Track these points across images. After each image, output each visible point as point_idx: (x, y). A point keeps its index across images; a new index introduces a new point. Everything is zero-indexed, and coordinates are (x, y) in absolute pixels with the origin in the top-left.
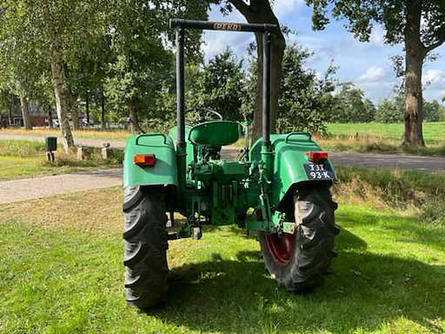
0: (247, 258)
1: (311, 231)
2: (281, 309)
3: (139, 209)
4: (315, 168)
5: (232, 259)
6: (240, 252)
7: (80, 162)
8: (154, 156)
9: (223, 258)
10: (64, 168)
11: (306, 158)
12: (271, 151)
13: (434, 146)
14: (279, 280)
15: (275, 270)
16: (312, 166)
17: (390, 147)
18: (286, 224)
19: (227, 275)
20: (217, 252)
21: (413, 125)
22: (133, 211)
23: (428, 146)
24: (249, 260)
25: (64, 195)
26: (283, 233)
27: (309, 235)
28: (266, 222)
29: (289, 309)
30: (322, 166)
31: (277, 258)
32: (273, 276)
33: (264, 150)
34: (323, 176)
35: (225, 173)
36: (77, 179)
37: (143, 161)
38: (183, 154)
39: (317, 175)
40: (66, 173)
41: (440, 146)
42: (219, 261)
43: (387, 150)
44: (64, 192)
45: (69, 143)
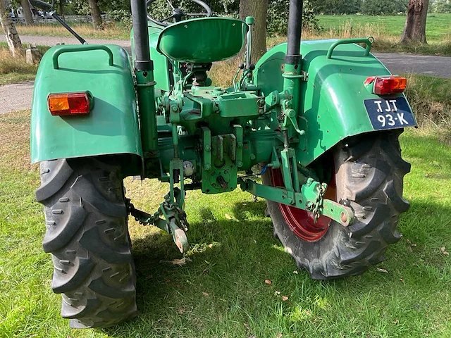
0: (248, 214)
1: (368, 211)
2: (309, 313)
3: (68, 200)
4: (384, 107)
5: (228, 217)
6: (237, 204)
7: (30, 67)
8: (89, 94)
9: (216, 216)
10: (11, 76)
11: (368, 88)
12: (301, 74)
13: (436, 42)
14: (298, 259)
15: (291, 241)
16: (378, 102)
17: (389, 44)
18: (327, 202)
19: (223, 247)
20: (206, 206)
21: (416, 18)
22: (58, 203)
23: (430, 42)
24: (251, 218)
25: (6, 115)
26: (322, 216)
27: (364, 218)
28: (291, 193)
29: (319, 312)
30: (394, 101)
31: (294, 225)
32: (289, 250)
33: (288, 71)
34: (397, 122)
35: (224, 115)
36: (26, 91)
37: (66, 107)
38: (149, 84)
39: (387, 120)
40: (13, 82)
41: (444, 42)
42: (209, 221)
43: (385, 48)
44: (6, 112)
45: (15, 44)
